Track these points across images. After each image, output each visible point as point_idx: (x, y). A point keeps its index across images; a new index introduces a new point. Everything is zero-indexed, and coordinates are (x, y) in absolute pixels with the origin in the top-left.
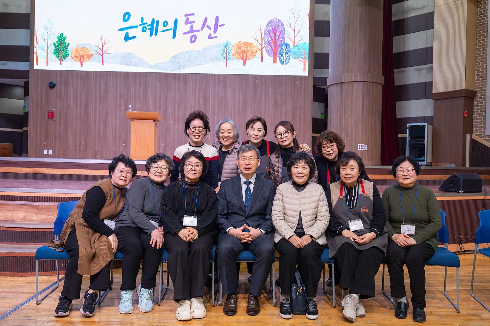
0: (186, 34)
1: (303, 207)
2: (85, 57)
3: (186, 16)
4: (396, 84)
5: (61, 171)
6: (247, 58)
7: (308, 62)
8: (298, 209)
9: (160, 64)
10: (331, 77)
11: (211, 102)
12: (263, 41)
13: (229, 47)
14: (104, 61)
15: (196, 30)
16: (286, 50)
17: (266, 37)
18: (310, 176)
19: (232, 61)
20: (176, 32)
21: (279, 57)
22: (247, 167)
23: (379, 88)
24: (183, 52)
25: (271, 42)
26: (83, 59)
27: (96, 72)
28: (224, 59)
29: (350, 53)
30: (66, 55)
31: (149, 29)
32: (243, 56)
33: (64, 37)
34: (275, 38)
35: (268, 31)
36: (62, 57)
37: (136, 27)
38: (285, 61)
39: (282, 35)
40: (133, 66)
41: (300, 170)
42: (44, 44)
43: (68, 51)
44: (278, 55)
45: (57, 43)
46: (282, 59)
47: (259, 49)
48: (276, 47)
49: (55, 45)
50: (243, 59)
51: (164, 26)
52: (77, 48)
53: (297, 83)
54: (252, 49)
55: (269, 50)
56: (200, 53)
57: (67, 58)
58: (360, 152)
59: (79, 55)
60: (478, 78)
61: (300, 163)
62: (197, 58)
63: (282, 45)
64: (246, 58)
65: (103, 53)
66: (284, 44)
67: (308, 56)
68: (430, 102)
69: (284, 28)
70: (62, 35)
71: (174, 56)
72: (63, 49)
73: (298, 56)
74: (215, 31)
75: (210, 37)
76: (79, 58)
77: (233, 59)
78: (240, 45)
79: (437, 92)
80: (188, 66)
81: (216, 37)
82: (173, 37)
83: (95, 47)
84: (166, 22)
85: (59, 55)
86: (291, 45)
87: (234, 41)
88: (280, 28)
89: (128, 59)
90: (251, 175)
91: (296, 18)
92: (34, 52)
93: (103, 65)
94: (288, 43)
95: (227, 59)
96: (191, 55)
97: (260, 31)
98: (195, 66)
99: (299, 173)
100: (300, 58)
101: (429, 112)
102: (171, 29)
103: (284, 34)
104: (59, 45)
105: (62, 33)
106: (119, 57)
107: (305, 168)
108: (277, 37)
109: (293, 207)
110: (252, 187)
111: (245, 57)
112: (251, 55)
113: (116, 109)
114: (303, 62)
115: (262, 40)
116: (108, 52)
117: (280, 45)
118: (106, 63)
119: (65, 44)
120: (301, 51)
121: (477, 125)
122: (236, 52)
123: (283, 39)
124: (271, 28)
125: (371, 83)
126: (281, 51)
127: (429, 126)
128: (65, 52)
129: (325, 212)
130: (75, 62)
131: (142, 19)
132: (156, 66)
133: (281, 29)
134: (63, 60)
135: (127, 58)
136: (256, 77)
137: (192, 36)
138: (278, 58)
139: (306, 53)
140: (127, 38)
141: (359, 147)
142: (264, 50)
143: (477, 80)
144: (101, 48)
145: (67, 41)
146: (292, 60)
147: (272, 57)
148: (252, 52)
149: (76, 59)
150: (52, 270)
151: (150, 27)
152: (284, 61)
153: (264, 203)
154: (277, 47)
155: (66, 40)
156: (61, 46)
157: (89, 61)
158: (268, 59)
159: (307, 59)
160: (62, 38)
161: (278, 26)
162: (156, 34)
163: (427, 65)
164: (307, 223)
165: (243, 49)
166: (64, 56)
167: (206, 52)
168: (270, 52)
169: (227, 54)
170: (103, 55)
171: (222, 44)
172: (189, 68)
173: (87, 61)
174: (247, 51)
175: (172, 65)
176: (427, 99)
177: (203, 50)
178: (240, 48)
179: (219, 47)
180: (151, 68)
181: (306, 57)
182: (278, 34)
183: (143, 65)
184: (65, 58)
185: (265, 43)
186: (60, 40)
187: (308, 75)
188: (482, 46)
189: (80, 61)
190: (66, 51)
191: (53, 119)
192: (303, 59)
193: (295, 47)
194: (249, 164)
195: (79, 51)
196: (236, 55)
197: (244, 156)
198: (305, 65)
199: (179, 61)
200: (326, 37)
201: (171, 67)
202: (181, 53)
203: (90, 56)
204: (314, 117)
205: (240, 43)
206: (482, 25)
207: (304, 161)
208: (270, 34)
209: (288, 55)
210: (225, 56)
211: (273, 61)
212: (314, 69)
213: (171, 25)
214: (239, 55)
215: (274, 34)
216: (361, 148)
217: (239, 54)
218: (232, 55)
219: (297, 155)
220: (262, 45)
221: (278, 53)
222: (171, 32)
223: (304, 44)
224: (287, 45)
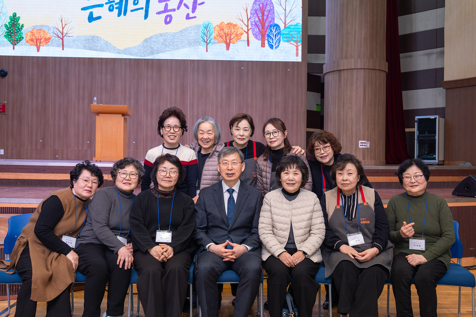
0: (160, 14)
1: (294, 219)
2: (42, 40)
4: (402, 71)
5: (13, 176)
6: (231, 41)
7: (301, 46)
8: (288, 220)
9: (130, 48)
10: (328, 64)
11: (190, 93)
12: (249, 22)
13: (210, 28)
14: (64, 45)
15: (172, 9)
16: (275, 32)
17: (253, 17)
18: (302, 182)
19: (213, 45)
20: (148, 12)
21: (268, 40)
22: (230, 172)
23: (383, 76)
24: (157, 35)
25: (258, 23)
26: (40, 43)
27: (55, 58)
28: (204, 43)
29: (349, 36)
30: (20, 38)
31: (116, 8)
32: (226, 40)
33: (17, 17)
34: (263, 18)
35: (254, 10)
36: (15, 41)
37: (101, 6)
38: (275, 45)
39: (271, 14)
40: (98, 51)
41: (291, 176)
43: (22, 33)
44: (266, 38)
45: (9, 24)
46: (272, 42)
47: (245, 31)
48: (264, 29)
49: (7, 27)
50: (226, 42)
51: (135, 4)
52: (33, 30)
53: (289, 70)
54: (236, 31)
55: (256, 32)
56: (177, 36)
57: (21, 42)
58: (361, 150)
59: (35, 39)
61: (291, 168)
62: (172, 41)
63: (271, 26)
65: (63, 36)
66: (274, 24)
67: (301, 39)
68: (441, 91)
69: (273, 7)
70: (15, 15)
71: (146, 39)
72: (16, 31)
73: (289, 39)
74: (194, 10)
75: (188, 17)
76: (35, 41)
77: (215, 43)
78: (223, 26)
79: (449, 80)
80: (162, 51)
81: (195, 17)
82: (145, 17)
83: (53, 29)
85: (12, 39)
86: (282, 26)
87: (215, 22)
88: (268, 6)
89: (92, 43)
90: (235, 181)
93: (63, 49)
94: (278, 24)
95: (208, 42)
96: (166, 38)
97: (246, 10)
98: (171, 50)
99: (289, 180)
100: (292, 41)
101: (441, 103)
102: (142, 8)
103: (274, 13)
104: (11, 27)
105: (15, 13)
106: (82, 41)
107: (296, 174)
108: (265, 17)
109: (283, 219)
110: (235, 195)
111: (228, 41)
112: (236, 37)
113: (79, 101)
114: (295, 45)
115: (248, 21)
116: (69, 35)
117: (268, 26)
118: (66, 47)
119: (18, 26)
120: (293, 33)
122: (218, 35)
123: (272, 19)
124: (258, 7)
125: (373, 70)
126: (269, 33)
127: (440, 118)
128: (18, 35)
129: (320, 224)
130: (31, 46)
132: (125, 51)
133: (270, 8)
134: (17, 44)
135: (91, 41)
136: (241, 63)
137: (167, 17)
138: (266, 42)
139: (299, 36)
140: (91, 18)
141: (360, 144)
142: (250, 32)
144: (61, 30)
145: (21, 22)
146: (284, 44)
147: (260, 40)
148: (236, 35)
149: (31, 43)
150: (2, 294)
151: (118, 5)
153: (250, 214)
154: (266, 28)
155: (20, 20)
156: (14, 27)
157: (47, 45)
158: (255, 42)
159: (300, 43)
160: (15, 19)
161: (267, 4)
162: (125, 14)
163: (437, 49)
164: (300, 238)
165: (227, 31)
166: (17, 39)
167: (183, 34)
168: (257, 34)
169: (208, 36)
170: (64, 39)
171: (202, 26)
172: (164, 53)
173: (45, 45)
174: (231, 34)
175: (144, 50)
176: (438, 88)
177: (180, 32)
178: (223, 30)
179: (199, 29)
180: (119, 53)
181: (298, 39)
182: (266, 13)
183: (109, 49)
184: (19, 42)
185: (252, 25)
186: (12, 20)
187: (301, 61)
189: (37, 45)
190: (20, 34)
191: (5, 113)
192: (295, 42)
193: (286, 29)
194: (232, 168)
195: (35, 34)
196: (218, 37)
197: (226, 160)
198: (297, 50)
199: (152, 45)
200: (322, 17)
201: (142, 52)
202: (155, 35)
203: (48, 40)
204: (308, 109)
205: (223, 24)
207: (295, 166)
208: (257, 14)
209: (278, 38)
210: (205, 39)
211: (260, 45)
212: (309, 54)
213: (142, 4)
214: (222, 38)
215: (262, 13)
216: (363, 145)
217: (222, 36)
218: (213, 38)
219: (288, 159)
220: (248, 26)
221: (266, 35)
222: (143, 12)
223: (296, 25)
224: (277, 26)
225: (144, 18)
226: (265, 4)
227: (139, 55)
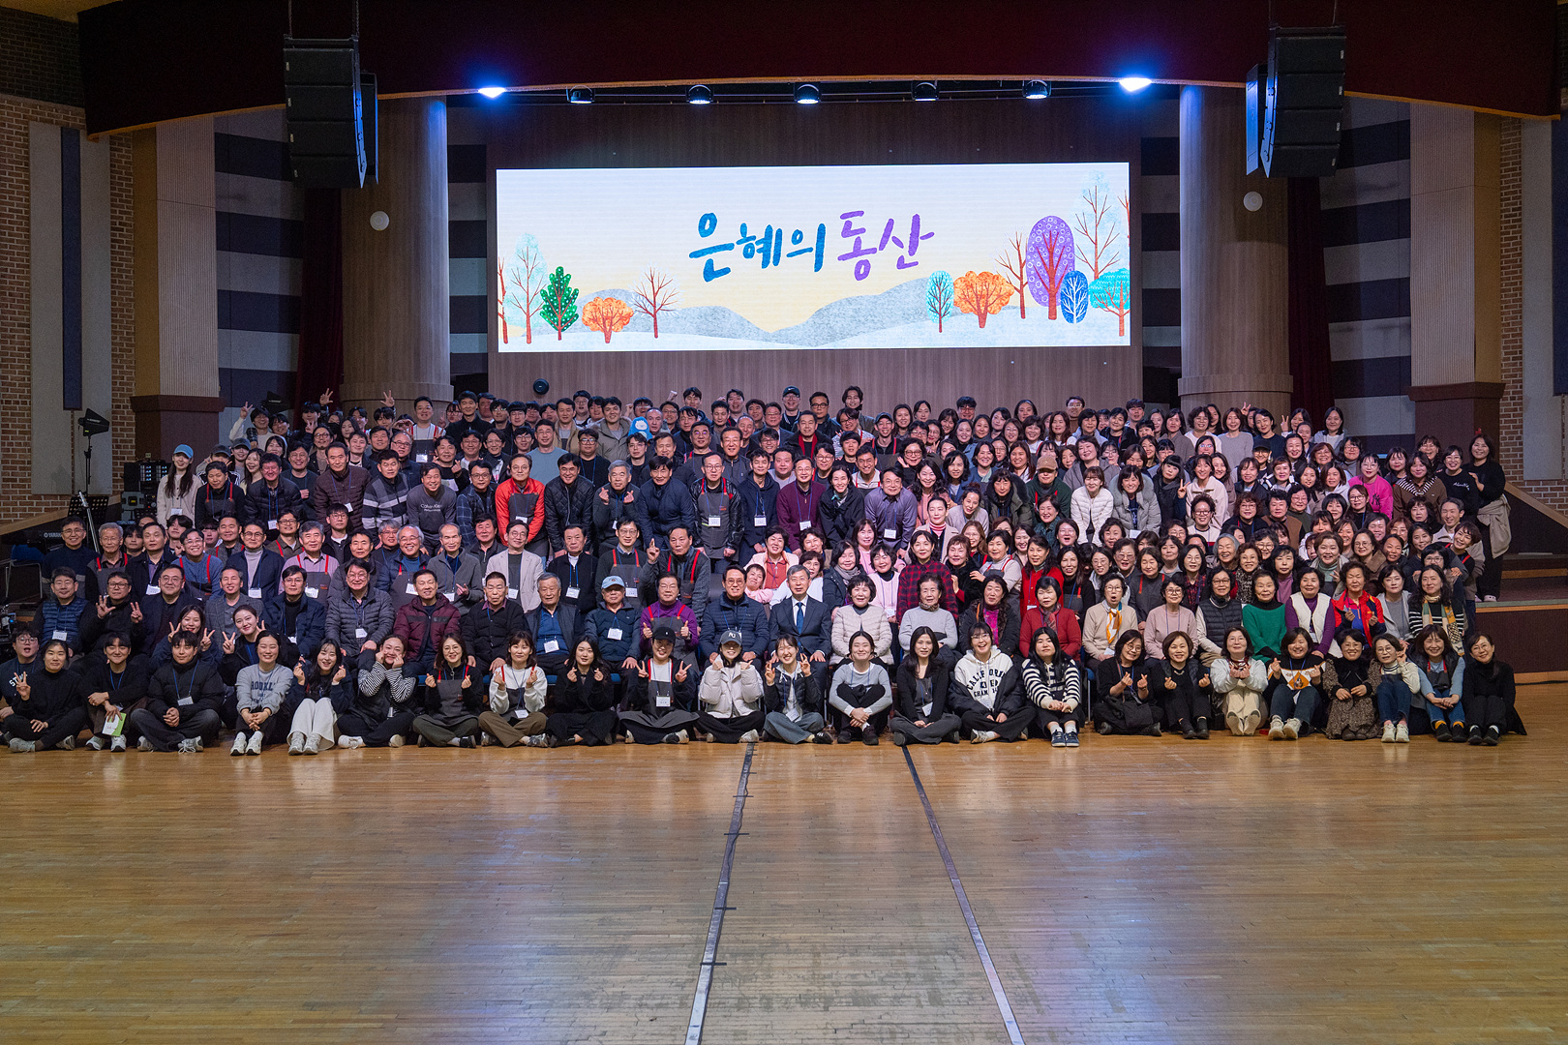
0: (847, 259)
2: (615, 320)
3: (843, 217)
4: (1334, 358)
6: (989, 309)
7: (1129, 315)
9: (788, 329)
10: (1187, 379)
12: (1024, 269)
13: (947, 285)
14: (658, 327)
15: (869, 250)
16: (1076, 288)
17: (1031, 259)
19: (953, 318)
20: (822, 256)
21: (1062, 306)
23: (1285, 401)
24: (841, 302)
26: (611, 325)
27: (641, 353)
28: (935, 314)
29: (1222, 334)
30: (572, 317)
31: (759, 251)
32: (979, 306)
33: (564, 275)
34: (1051, 261)
35: (1034, 245)
36: (562, 322)
37: (729, 247)
38: (1077, 314)
39: (1067, 253)
40: (724, 337)
42: (521, 294)
43: (576, 308)
44: (1059, 301)
45: (550, 289)
46: (1070, 309)
47: (1016, 289)
48: (1054, 283)
49: (546, 296)
50: (978, 312)
51: (795, 241)
52: (596, 300)
53: (1105, 363)
55: (1037, 290)
56: (879, 302)
57: (573, 324)
59: (601, 317)
60: (1506, 353)
62: (872, 313)
63: (1067, 277)
64: (986, 309)
65: (655, 310)
66: (1074, 273)
67: (1129, 301)
69: (1072, 238)
70: (560, 271)
71: (819, 311)
72: (563, 304)
73: (1104, 302)
74: (912, 252)
75: (901, 264)
76: (602, 323)
77: (957, 314)
78: (972, 280)
79: (1421, 385)
80: (852, 332)
81: (916, 264)
82: (815, 267)
83: (636, 296)
84: (798, 232)
85: (555, 319)
86: (1090, 276)
87: (956, 272)
88: (1061, 237)
89: (714, 321)
91: (1099, 212)
92: (497, 313)
93: (656, 336)
94: (1081, 272)
95: (943, 313)
96: (859, 306)
97: (1017, 247)
98: (868, 332)
100: (1110, 305)
101: (1409, 426)
102: (811, 250)
103: (1073, 251)
104: (553, 296)
105: (560, 268)
106: (694, 318)
108: (1057, 259)
111: (983, 308)
112: (998, 302)
114: (1117, 314)
115: (1021, 267)
116: (668, 307)
117: (1062, 277)
118: (663, 332)
119: (567, 292)
120: (1113, 289)
121: (1507, 456)
122: (963, 297)
123: (1069, 263)
124: (1041, 239)
126: (1065, 290)
128: (568, 311)
130: (594, 332)
131: (744, 226)
132: (778, 336)
133: (1066, 240)
134: (565, 328)
135: (710, 319)
136: (1010, 353)
137: (859, 265)
138: (1059, 308)
139: (1124, 294)
140: (710, 273)
142: (1026, 289)
143: (1505, 360)
144: (652, 300)
145: (572, 285)
146: (1093, 312)
147: (1046, 305)
148: (999, 296)
149: (594, 325)
151: (762, 246)
152: (1075, 314)
154: (1057, 281)
155: (570, 282)
156: (559, 296)
157: (624, 329)
158: (1037, 310)
159: (1127, 306)
160: (561, 279)
161: (1058, 233)
162: (776, 263)
165: (979, 289)
166: (566, 319)
167: (893, 299)
168: (1041, 293)
169: (942, 301)
170: (657, 315)
171: (930, 280)
172: (854, 337)
173: (620, 329)
174: (987, 295)
175: (815, 332)
176: (1404, 397)
177: (887, 295)
178: (972, 286)
179: (923, 287)
180: (767, 341)
181: (1124, 302)
182: (1057, 251)
183: (748, 333)
184: (569, 324)
185: (1029, 275)
186: (556, 282)
187: (1129, 344)
188: (1512, 284)
189: (604, 330)
190: (571, 308)
192: (1116, 308)
193: (1098, 281)
195: (601, 308)
196: (963, 303)
198: (1122, 322)
199: (830, 322)
201: (813, 337)
202: (836, 303)
203: (626, 318)
205: (972, 275)
206: (1512, 238)
208: (1039, 253)
209: (1083, 299)
210: (937, 306)
211: (1048, 314)
212: (1144, 329)
213: (810, 240)
214: (970, 304)
215: (1049, 251)
217: (970, 301)
218: (952, 305)
220: (1021, 278)
221: (1058, 295)
222: (812, 256)
223: (1119, 272)
224: (1081, 276)
225: (814, 269)
226: (1054, 232)
227: (807, 342)
